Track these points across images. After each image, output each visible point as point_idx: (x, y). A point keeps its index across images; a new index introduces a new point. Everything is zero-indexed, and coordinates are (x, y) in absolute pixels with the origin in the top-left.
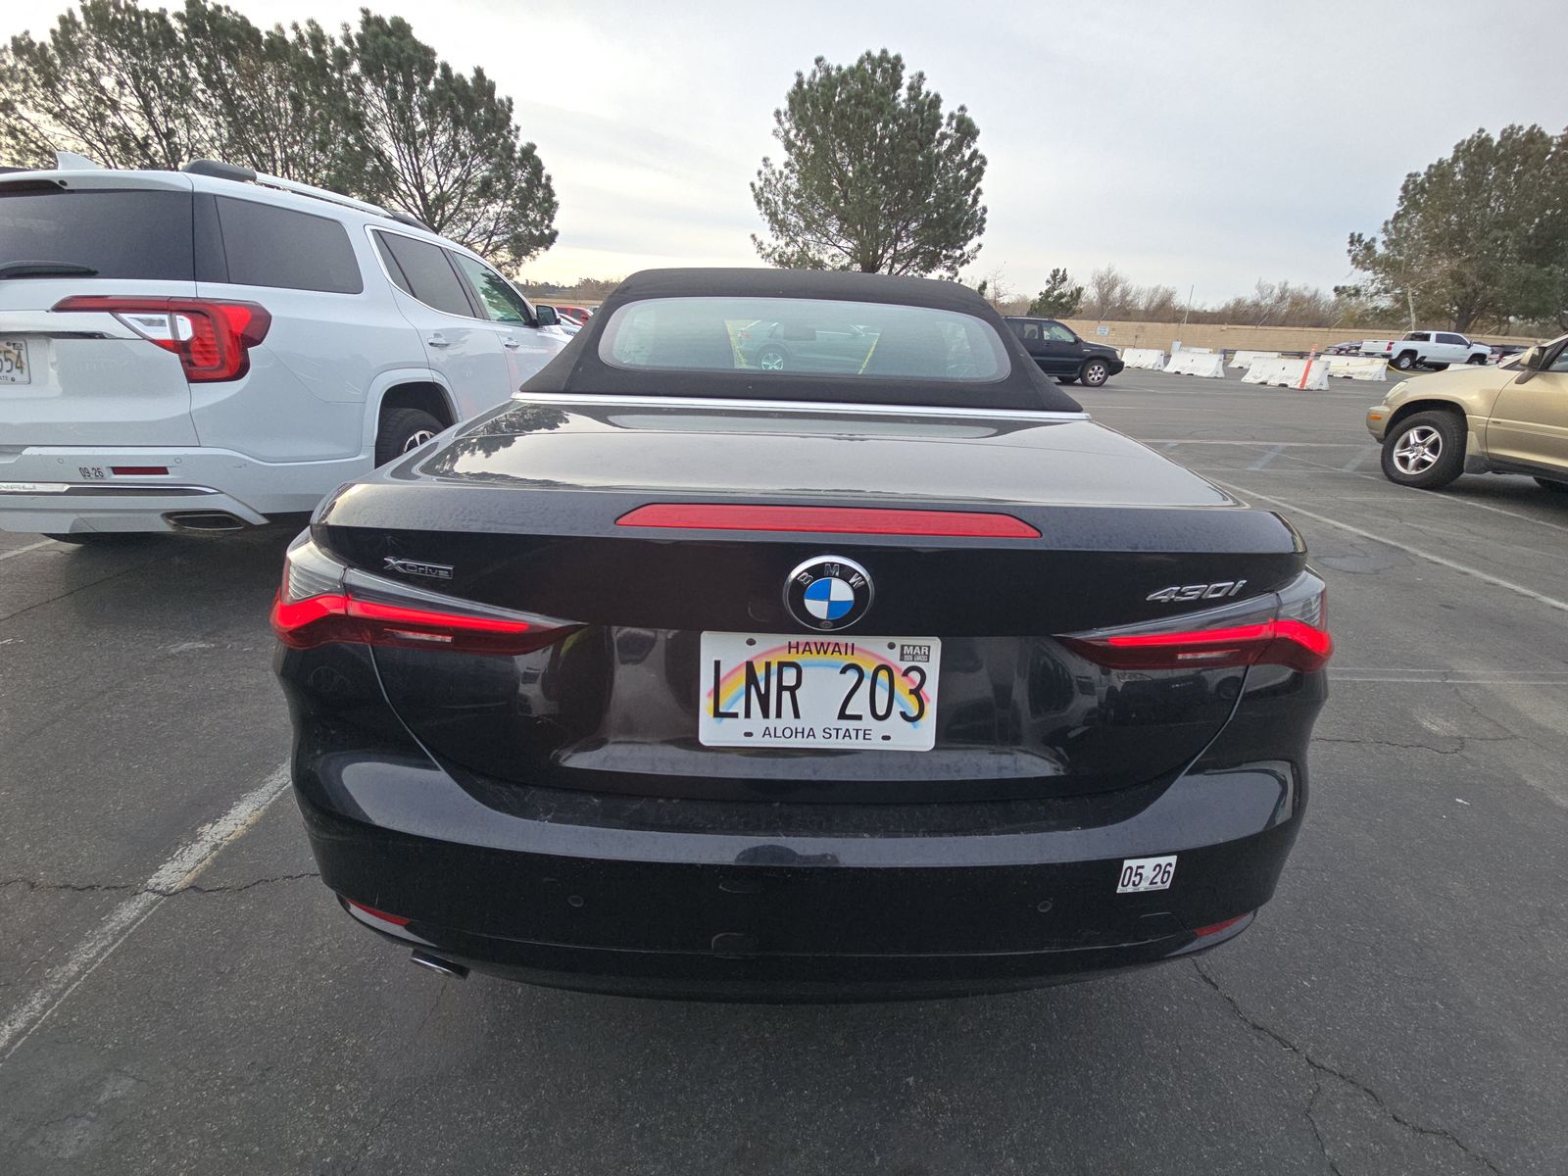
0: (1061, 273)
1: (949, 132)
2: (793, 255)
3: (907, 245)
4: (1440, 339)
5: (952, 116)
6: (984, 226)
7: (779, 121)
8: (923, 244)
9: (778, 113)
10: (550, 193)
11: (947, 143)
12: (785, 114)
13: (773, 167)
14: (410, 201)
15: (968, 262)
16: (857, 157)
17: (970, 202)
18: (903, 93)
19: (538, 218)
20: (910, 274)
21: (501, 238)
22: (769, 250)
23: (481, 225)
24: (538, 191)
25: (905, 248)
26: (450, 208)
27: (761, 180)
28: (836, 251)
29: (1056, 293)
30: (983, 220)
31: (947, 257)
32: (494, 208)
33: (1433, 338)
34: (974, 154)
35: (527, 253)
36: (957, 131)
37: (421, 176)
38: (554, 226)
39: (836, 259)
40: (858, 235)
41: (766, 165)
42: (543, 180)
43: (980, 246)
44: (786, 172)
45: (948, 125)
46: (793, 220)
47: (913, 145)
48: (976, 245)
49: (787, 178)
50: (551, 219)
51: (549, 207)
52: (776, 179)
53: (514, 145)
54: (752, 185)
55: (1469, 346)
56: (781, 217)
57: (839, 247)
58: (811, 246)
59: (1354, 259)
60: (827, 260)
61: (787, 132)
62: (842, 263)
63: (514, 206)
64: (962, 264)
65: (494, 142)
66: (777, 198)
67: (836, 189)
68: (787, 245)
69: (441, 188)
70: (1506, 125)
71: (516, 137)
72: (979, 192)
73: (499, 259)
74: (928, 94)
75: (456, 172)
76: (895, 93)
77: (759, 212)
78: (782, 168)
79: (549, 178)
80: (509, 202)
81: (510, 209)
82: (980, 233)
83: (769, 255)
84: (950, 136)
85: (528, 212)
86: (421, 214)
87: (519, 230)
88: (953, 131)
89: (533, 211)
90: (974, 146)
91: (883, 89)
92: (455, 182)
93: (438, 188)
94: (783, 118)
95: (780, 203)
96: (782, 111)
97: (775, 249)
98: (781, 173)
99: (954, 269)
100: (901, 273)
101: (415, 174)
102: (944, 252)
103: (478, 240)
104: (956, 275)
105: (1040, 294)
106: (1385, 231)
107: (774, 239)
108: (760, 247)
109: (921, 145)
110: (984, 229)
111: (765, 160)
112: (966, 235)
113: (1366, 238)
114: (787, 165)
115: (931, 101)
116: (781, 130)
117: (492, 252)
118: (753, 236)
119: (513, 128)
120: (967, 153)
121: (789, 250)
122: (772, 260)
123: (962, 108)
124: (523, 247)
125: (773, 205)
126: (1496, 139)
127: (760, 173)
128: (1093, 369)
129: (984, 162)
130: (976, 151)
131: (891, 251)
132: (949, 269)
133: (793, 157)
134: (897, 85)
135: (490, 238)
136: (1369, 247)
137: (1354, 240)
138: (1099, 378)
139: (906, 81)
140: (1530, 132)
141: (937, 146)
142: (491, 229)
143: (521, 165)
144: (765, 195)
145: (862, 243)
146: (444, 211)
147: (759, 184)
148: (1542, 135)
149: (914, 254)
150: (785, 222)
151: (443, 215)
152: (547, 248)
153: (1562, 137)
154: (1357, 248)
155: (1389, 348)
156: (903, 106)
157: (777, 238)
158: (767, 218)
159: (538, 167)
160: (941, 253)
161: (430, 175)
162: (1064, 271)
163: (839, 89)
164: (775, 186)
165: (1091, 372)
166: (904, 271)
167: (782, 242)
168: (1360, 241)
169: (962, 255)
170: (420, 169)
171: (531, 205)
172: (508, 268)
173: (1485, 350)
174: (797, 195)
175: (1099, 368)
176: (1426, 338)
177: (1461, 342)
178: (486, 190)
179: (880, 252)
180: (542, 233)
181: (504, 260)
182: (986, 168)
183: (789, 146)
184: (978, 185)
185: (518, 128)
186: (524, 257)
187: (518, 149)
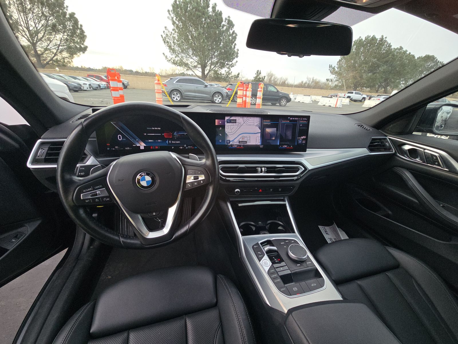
0: (259, 71)
1: (225, 24)
2: (178, 61)
3: (215, 60)
4: (356, 93)
5: (226, 19)
6: (238, 55)
7: (169, 14)
8: (220, 60)
9: (169, 11)
10: (82, 32)
11: (225, 28)
12: (171, 11)
13: (169, 30)
14: (24, 33)
15: (234, 66)
16: (197, 30)
17: (233, 48)
18: (210, 9)
19: (79, 41)
20: (216, 69)
21: (63, 47)
22: (170, 59)
23: (54, 42)
24: (77, 30)
25: (214, 61)
26: (40, 35)
27: (164, 34)
28: (192, 60)
29: (258, 77)
30: (238, 53)
31: (227, 64)
32: (59, 36)
33: (354, 93)
34: (234, 32)
35: (76, 54)
36: (228, 24)
37: (28, 24)
38: (86, 44)
39: (192, 63)
40: (199, 56)
41: (166, 29)
42: (79, 26)
43: (237, 61)
44: (173, 32)
45: (225, 21)
46: (177, 49)
47: (215, 26)
48: (236, 61)
49: (174, 34)
50: (84, 41)
51: (83, 37)
52: (170, 34)
53: (66, 13)
54: (162, 36)
55: (362, 95)
56: (172, 47)
57: (193, 59)
58: (184, 58)
59: (331, 72)
60: (189, 64)
61: (172, 18)
62: (194, 65)
63: (68, 35)
64: (232, 67)
65: (58, 12)
66: (171, 41)
67: (191, 39)
68: (176, 57)
69: (37, 28)
70: (366, 35)
71: (67, 10)
72: (235, 44)
73: (63, 56)
74: (218, 11)
75: (43, 22)
76: (207, 9)
77: (165, 45)
78: (172, 31)
79: (81, 26)
80: (66, 34)
81: (66, 36)
82: (237, 57)
83: (170, 60)
84: (226, 25)
85: (74, 38)
86: (28, 37)
87: (71, 45)
88: (227, 24)
89: (76, 38)
90: (233, 29)
91: (204, 7)
92: (42, 26)
93: (35, 28)
94: (171, 12)
95: (172, 43)
96: (170, 10)
97: (171, 58)
98: (171, 33)
99: (229, 68)
100: (214, 69)
101: (26, 23)
102: (226, 63)
103: (53, 48)
104: (230, 70)
105: (254, 77)
106: (337, 64)
107: (171, 55)
108: (166, 57)
109: (217, 27)
110: (238, 56)
111: (165, 27)
112: (233, 57)
113: (333, 66)
114: (173, 30)
115: (219, 13)
116: (170, 17)
117: (60, 52)
118: (163, 54)
119: (65, 6)
120: (231, 32)
121: (176, 59)
122: (171, 62)
123: (229, 17)
124: (73, 51)
125: (170, 43)
126: (364, 39)
127: (164, 32)
128: (283, 101)
129: (236, 35)
130: (234, 31)
131: (210, 61)
132: (228, 68)
133: (175, 28)
134: (208, 7)
135: (58, 47)
136: (334, 68)
137: (330, 66)
138: (284, 104)
139: (211, 6)
140: (372, 37)
141: (222, 28)
142: (59, 44)
143: (69, 19)
144: (167, 40)
145: (201, 58)
146: (38, 37)
147: (164, 36)
148: (375, 38)
149: (217, 63)
150: (174, 50)
151: (37, 38)
152: (84, 53)
153: (380, 38)
154: (331, 69)
155: (345, 96)
156: (211, 14)
157: (172, 55)
158: (168, 48)
159: (76, 22)
160: (225, 63)
161: (31, 23)
162: (260, 71)
163: (189, 5)
164: (170, 37)
165: (282, 101)
166: (215, 68)
167: (174, 56)
168: (331, 67)
169: (232, 64)
170: (28, 21)
171: (75, 35)
172: (68, 59)
173: (365, 96)
174: (178, 41)
175: (284, 100)
176: (352, 93)
177: (360, 94)
178: (54, 29)
179: (206, 61)
180: (80, 46)
181: (66, 56)
182: (237, 37)
183: (174, 23)
184: (235, 42)
185: (67, 7)
186: (74, 55)
187: (68, 14)
